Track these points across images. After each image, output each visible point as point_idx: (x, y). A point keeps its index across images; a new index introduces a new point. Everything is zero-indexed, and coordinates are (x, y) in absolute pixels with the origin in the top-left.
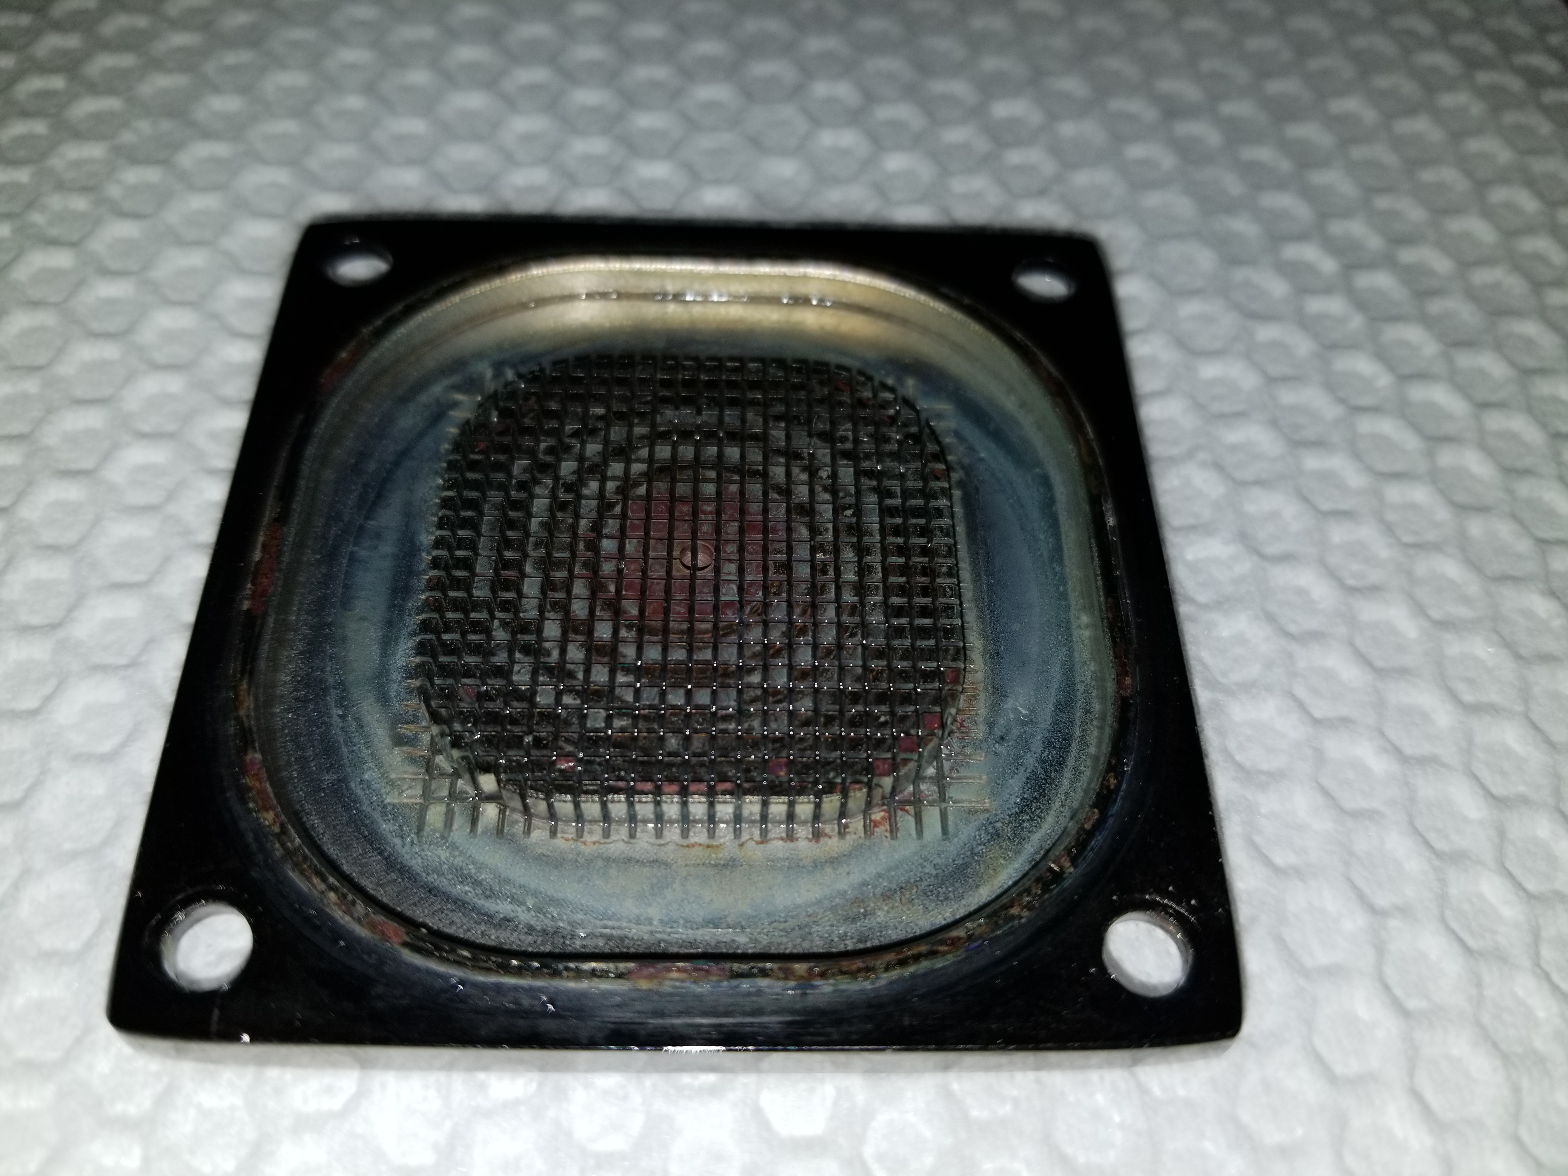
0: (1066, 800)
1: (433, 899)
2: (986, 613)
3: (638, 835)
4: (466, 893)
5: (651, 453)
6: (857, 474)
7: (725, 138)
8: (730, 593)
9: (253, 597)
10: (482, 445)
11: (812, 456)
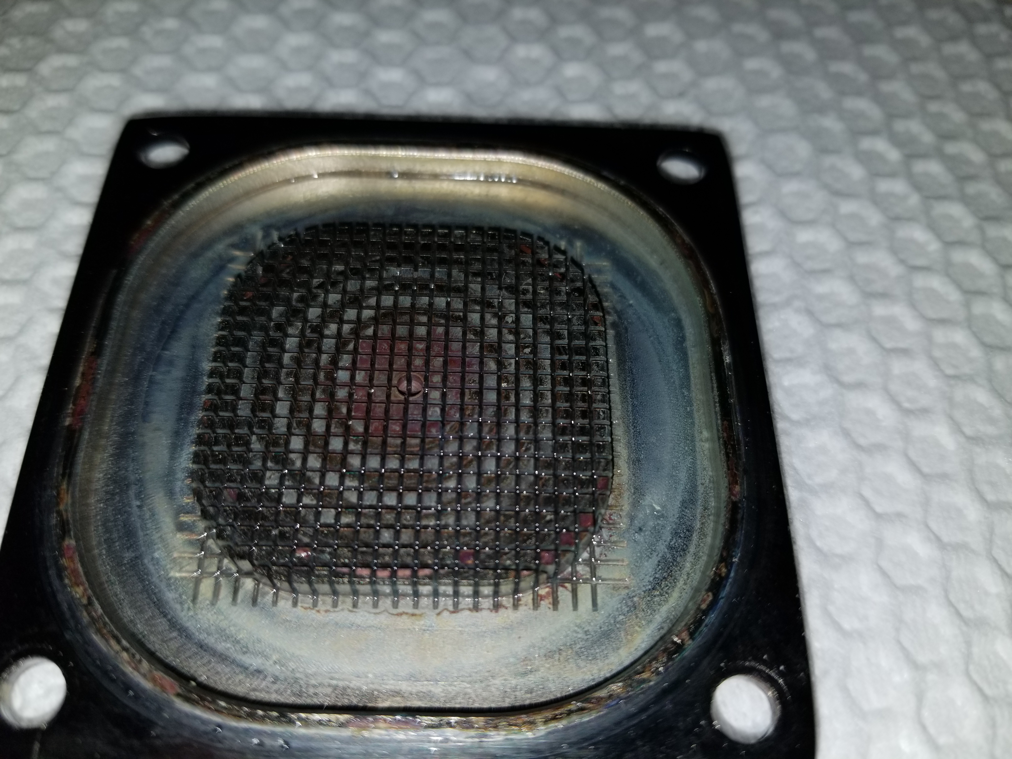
0: (688, 579)
1: (204, 653)
2: (630, 428)
3: (359, 604)
4: (228, 649)
5: (378, 302)
6: (535, 319)
7: (444, 51)
8: (434, 413)
9: (73, 415)
10: (250, 294)
11: (501, 305)
